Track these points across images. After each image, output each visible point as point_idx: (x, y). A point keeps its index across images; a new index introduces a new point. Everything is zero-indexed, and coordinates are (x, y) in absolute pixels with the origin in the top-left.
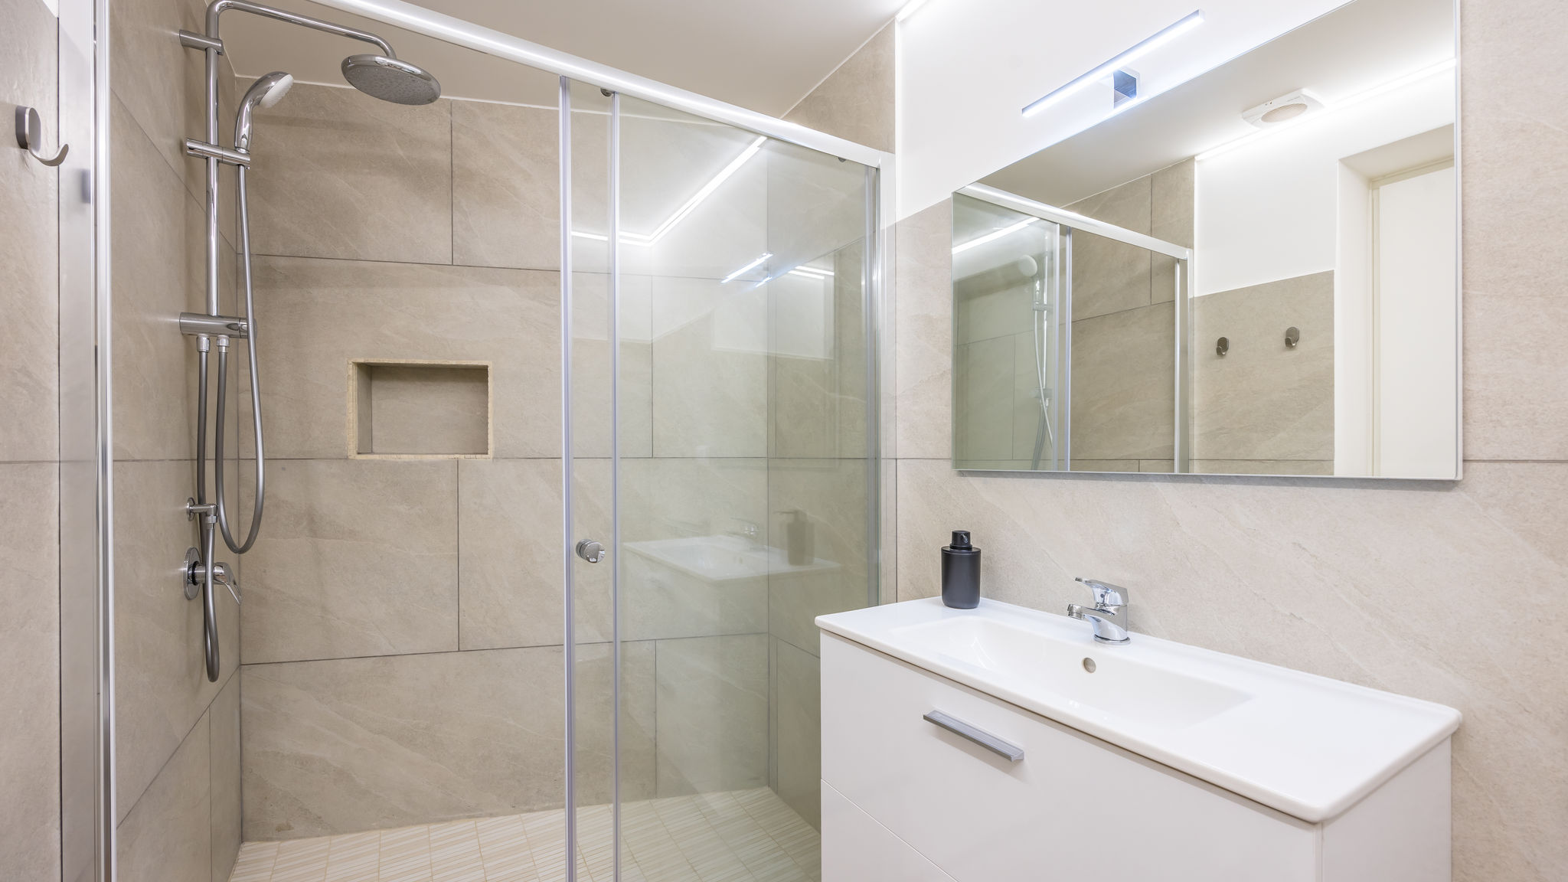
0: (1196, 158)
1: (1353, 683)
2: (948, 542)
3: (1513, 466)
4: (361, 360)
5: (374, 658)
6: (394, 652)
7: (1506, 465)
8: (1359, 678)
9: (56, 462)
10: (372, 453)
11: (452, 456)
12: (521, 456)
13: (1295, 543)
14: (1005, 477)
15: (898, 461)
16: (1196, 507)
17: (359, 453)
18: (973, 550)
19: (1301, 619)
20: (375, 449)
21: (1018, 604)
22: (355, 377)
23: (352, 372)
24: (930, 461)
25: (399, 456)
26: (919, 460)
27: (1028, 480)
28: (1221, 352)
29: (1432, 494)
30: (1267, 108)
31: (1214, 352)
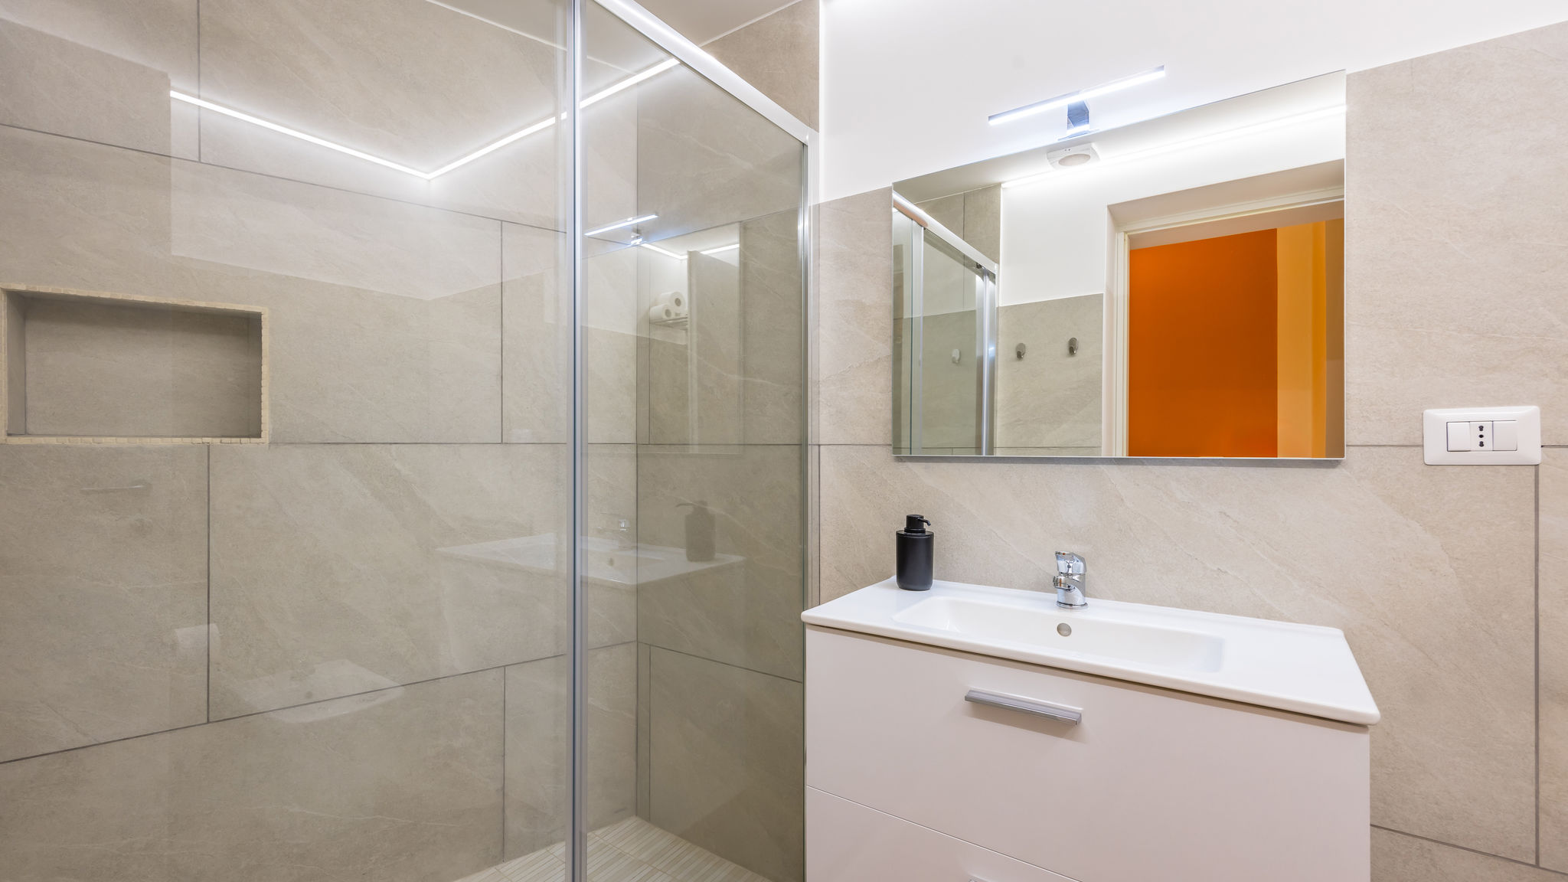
0: (1002, 185)
1: (1266, 618)
2: (902, 527)
3: (1376, 449)
4: (21, 287)
5: (45, 758)
6: (85, 741)
7: (1372, 449)
8: (1270, 615)
10: (26, 434)
11: (199, 440)
12: (316, 441)
13: (1221, 512)
14: (950, 462)
15: (821, 447)
16: (1138, 485)
17: (9, 435)
18: (927, 534)
19: (1226, 572)
20: (31, 428)
21: (963, 582)
22: (4, 313)
24: (861, 447)
25: (97, 439)
26: (847, 446)
27: (975, 464)
28: (1020, 355)
29: (1323, 471)
30: (1064, 154)
31: (1015, 355)
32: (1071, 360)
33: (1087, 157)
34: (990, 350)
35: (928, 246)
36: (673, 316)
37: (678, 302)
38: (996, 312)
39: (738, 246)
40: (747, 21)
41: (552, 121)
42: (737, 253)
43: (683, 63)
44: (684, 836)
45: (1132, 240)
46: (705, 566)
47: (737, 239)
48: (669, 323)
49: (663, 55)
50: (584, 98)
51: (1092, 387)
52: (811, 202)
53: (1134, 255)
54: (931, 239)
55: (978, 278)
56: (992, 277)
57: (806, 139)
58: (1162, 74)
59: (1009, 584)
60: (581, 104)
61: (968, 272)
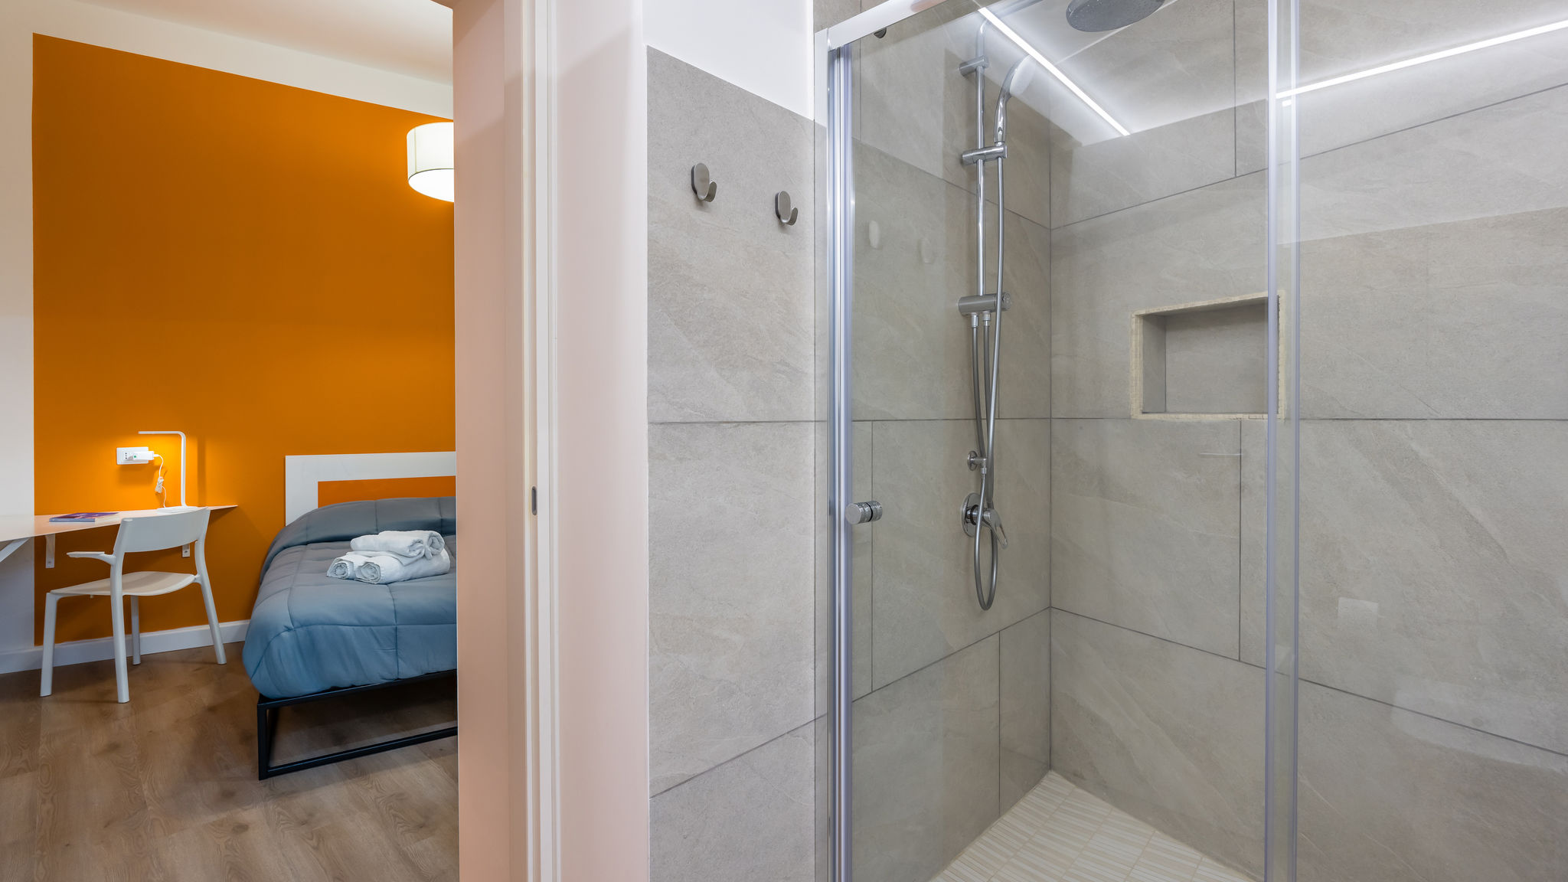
4: (1143, 312)
5: (1152, 638)
6: (1170, 637)
9: (812, 421)
10: (1165, 412)
11: (1233, 416)
17: (1144, 413)
20: (1169, 408)
22: (1140, 330)
23: (1135, 327)
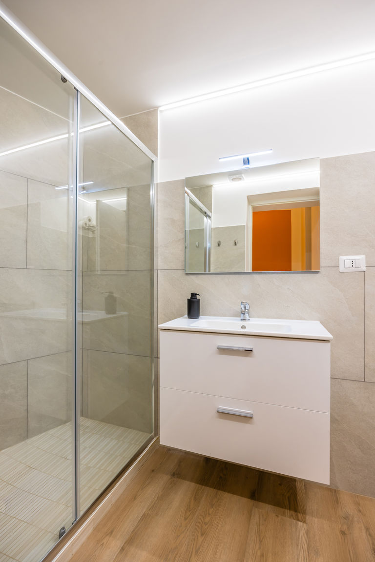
0: (213, 186)
2: (189, 297)
7: (327, 268)
13: (288, 288)
15: (158, 271)
18: (198, 298)
19: (289, 307)
24: (173, 270)
26: (168, 270)
28: (219, 245)
29: (315, 274)
30: (233, 177)
31: (217, 245)
32: (235, 247)
33: (240, 179)
34: (208, 245)
35: (191, 205)
36: (88, 226)
37: (90, 220)
38: (211, 229)
39: (126, 198)
40: (131, 114)
41: (67, 136)
42: (126, 201)
43: (113, 124)
44: (102, 421)
45: (254, 208)
46: (112, 316)
47: (126, 196)
48: (87, 228)
49: (106, 119)
50: (80, 129)
51: (242, 255)
52: (155, 182)
53: (254, 213)
54: (192, 202)
55: (205, 218)
56: (210, 217)
57: (154, 159)
58: (271, 151)
59: (224, 315)
60: (80, 131)
61: (202, 215)
